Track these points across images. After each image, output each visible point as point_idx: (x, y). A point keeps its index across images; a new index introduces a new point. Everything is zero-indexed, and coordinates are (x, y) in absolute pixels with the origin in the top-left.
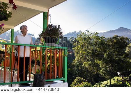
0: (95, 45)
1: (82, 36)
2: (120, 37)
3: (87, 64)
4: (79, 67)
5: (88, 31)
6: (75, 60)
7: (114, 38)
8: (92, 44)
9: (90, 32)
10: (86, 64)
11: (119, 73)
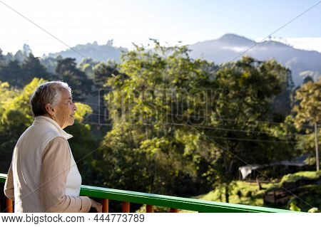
0: (177, 84)
1: (137, 57)
2: (259, 62)
3: (155, 146)
4: (125, 153)
5: (155, 41)
6: (112, 132)
7: (239, 64)
8: (167, 82)
9: (161, 45)
10: (151, 147)
11: (247, 170)
